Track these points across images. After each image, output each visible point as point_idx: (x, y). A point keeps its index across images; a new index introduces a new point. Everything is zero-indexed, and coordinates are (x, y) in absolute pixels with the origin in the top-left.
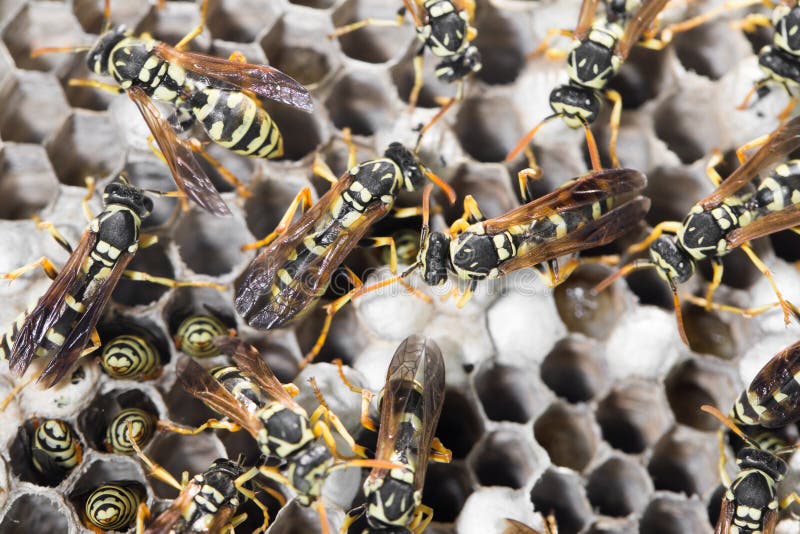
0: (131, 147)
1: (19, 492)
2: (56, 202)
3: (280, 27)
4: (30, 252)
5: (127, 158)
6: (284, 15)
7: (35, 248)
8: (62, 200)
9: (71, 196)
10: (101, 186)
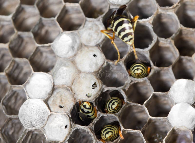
0: (111, 3)
1: (75, 128)
2: (85, 24)
4: (76, 42)
5: (109, 7)
7: (78, 41)
8: (87, 23)
9: (89, 21)
10: (101, 18)
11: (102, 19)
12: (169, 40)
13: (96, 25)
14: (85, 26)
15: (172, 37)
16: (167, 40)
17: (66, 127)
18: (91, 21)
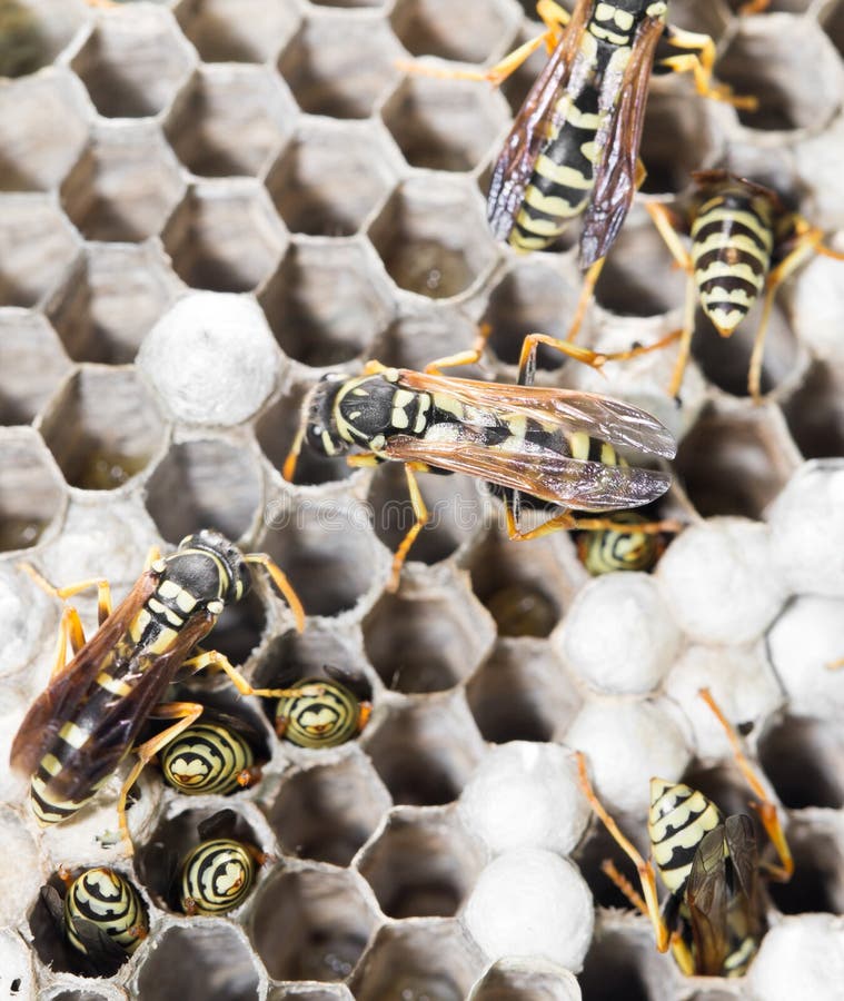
0: (180, 419)
1: (53, 988)
2: (66, 517)
3: (397, 206)
4: (32, 601)
5: (172, 437)
6: (401, 184)
7: (38, 595)
8: (75, 511)
9: (86, 505)
10: (136, 486)
11: (142, 490)
12: (447, 568)
13: (119, 521)
14: (68, 525)
15: (457, 556)
16: (436, 572)
17: (15, 986)
18: (94, 505)
